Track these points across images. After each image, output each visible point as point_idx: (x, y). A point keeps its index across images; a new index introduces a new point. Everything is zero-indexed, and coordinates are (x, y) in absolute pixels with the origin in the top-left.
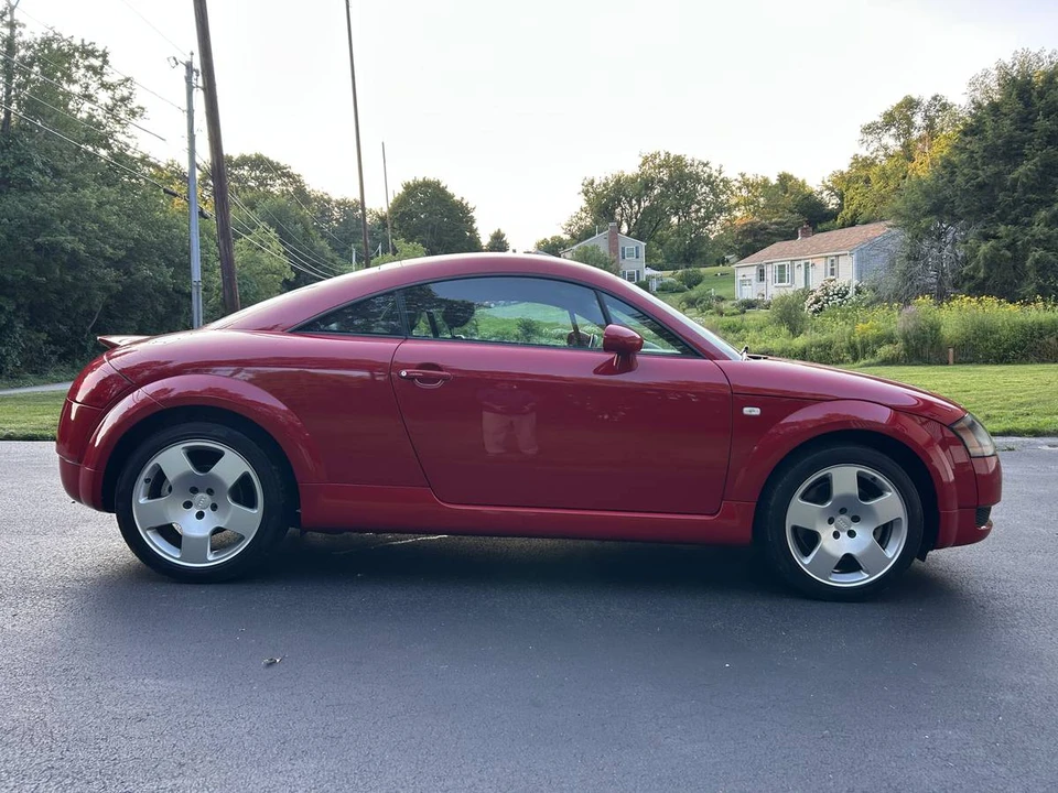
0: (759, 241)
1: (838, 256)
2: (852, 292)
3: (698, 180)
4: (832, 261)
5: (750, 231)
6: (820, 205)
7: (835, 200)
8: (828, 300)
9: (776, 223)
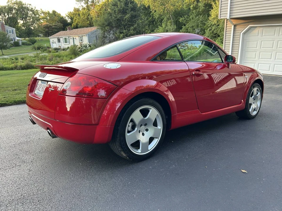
0: (50, 30)
1: (82, 36)
2: (88, 46)
3: (28, 10)
4: (81, 37)
5: (47, 27)
6: (66, 21)
7: (70, 20)
8: (82, 48)
9: (54, 25)
